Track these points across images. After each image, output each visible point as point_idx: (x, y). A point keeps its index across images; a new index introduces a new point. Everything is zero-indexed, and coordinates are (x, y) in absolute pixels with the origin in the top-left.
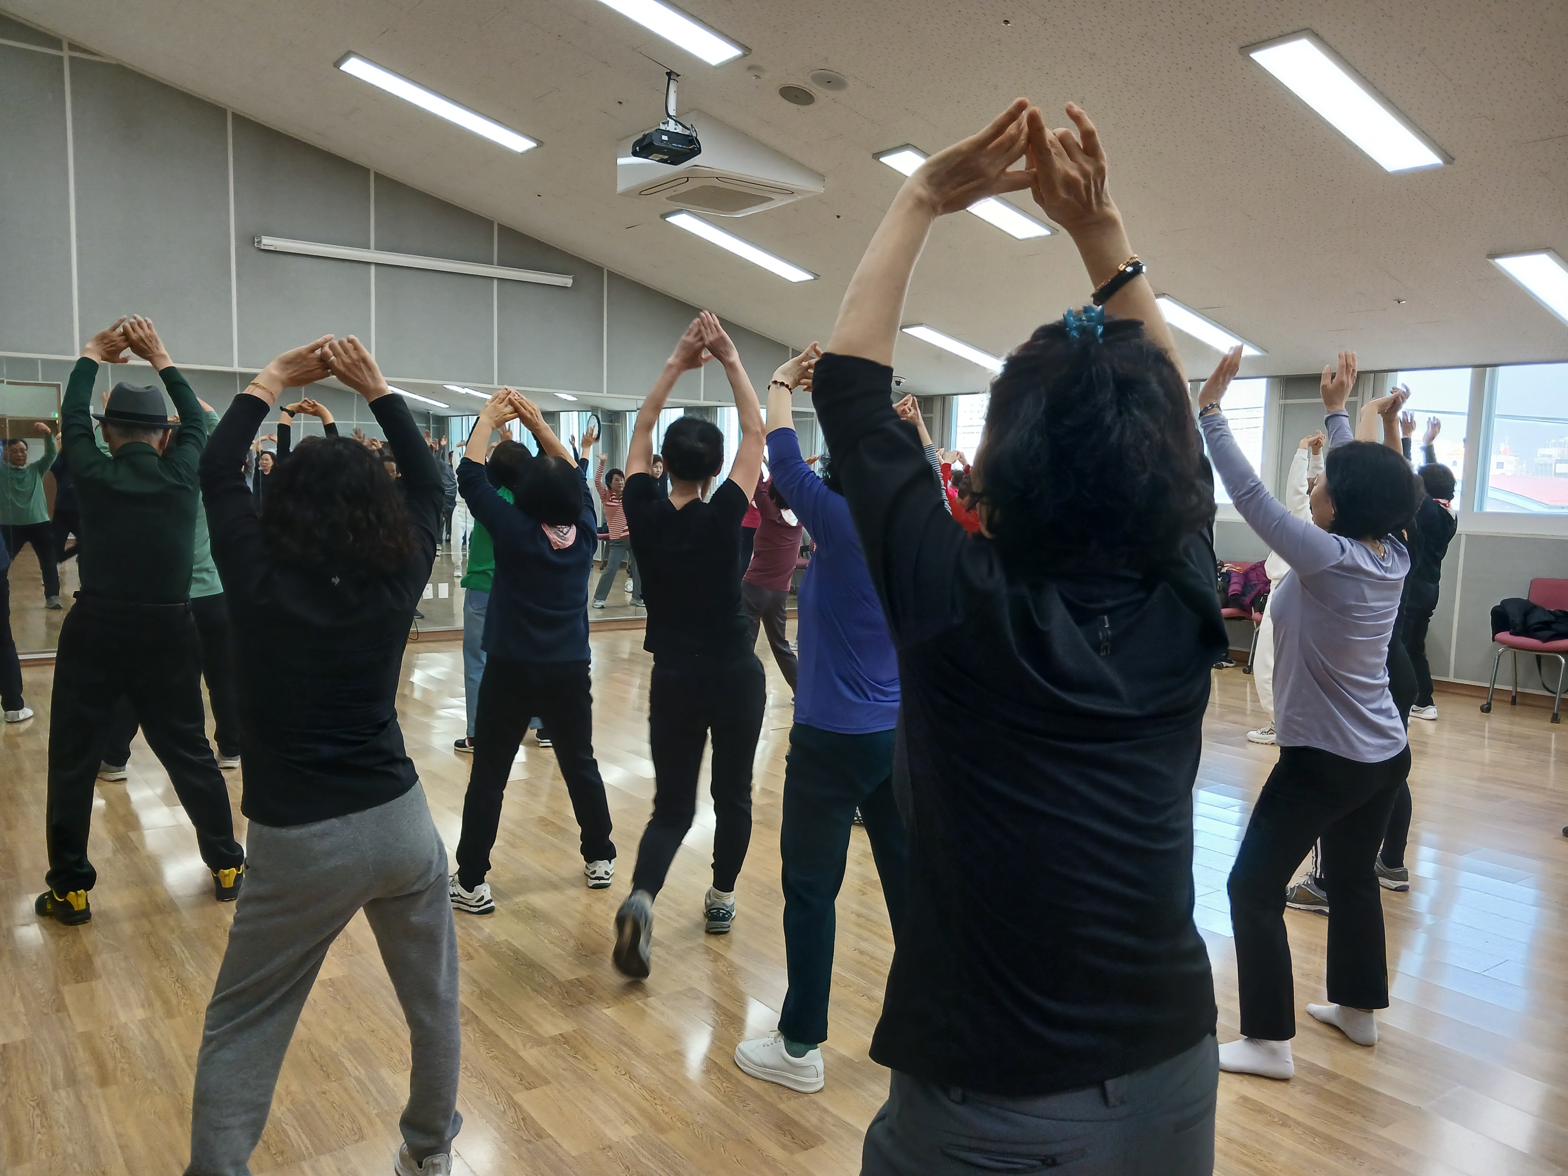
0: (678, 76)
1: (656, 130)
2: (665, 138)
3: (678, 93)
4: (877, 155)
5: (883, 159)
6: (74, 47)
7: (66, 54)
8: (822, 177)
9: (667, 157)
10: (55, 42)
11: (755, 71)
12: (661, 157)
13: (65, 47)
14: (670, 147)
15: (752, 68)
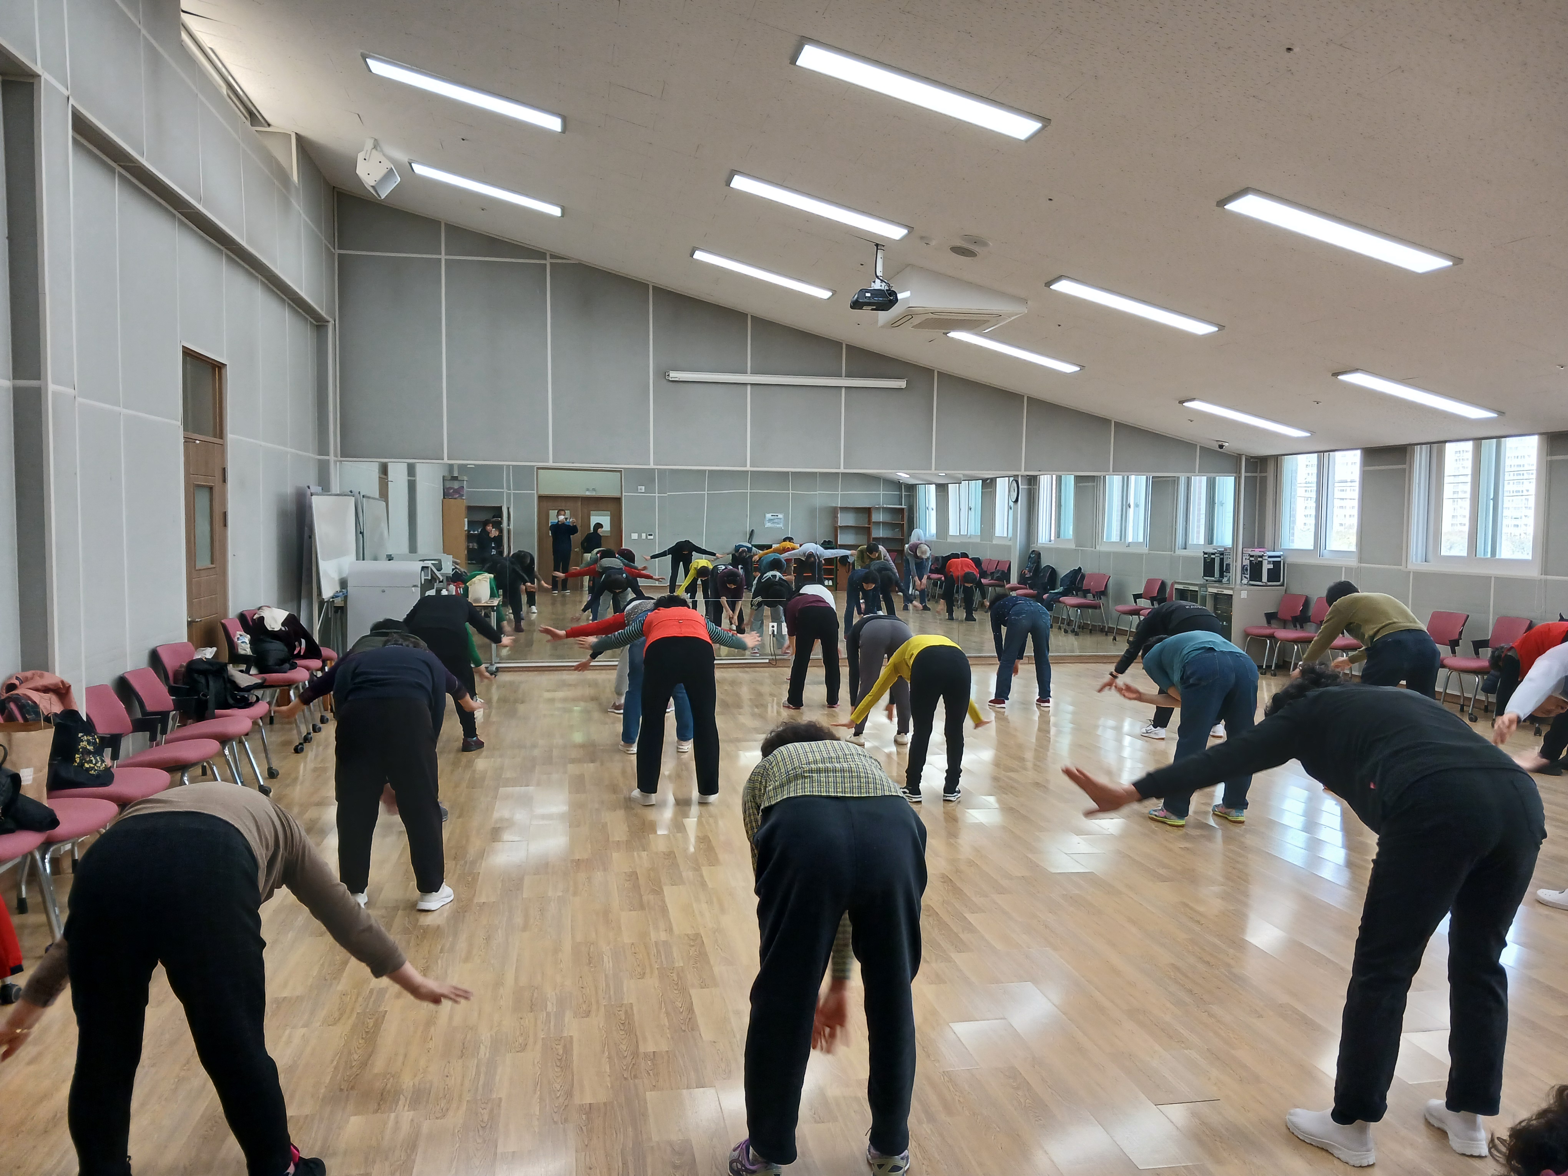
0: (884, 246)
1: (861, 290)
2: (868, 295)
3: (885, 259)
4: (1048, 284)
5: (1053, 287)
6: (553, 256)
7: (548, 262)
8: (1024, 301)
9: (875, 307)
10: (542, 255)
11: (925, 239)
12: (870, 308)
13: (548, 257)
14: (872, 301)
15: (922, 238)
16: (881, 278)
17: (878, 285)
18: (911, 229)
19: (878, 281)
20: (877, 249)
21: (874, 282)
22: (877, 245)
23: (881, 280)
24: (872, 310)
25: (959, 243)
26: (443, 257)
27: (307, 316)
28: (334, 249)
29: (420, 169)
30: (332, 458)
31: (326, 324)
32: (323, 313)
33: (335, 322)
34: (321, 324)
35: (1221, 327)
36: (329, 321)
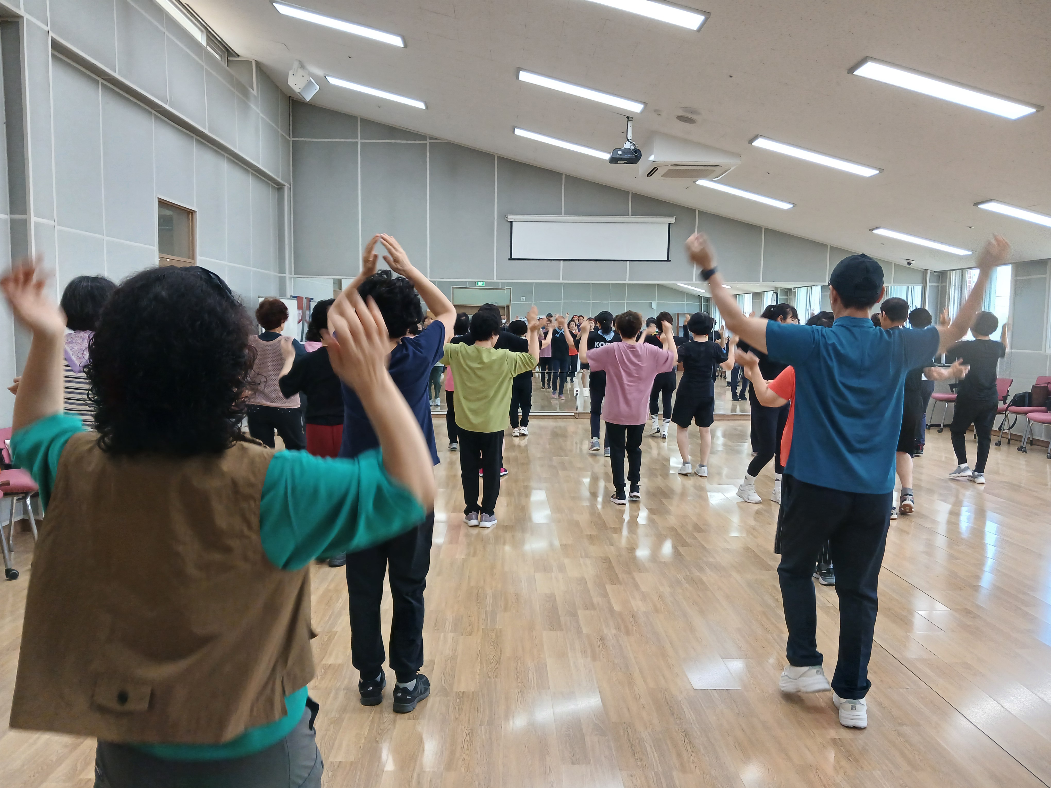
0: (633, 118)
1: (615, 149)
2: (620, 153)
3: (633, 127)
4: (750, 142)
5: (753, 144)
6: (431, 138)
7: (428, 142)
8: (738, 155)
9: (626, 161)
10: (423, 137)
11: (658, 112)
12: (623, 162)
13: (428, 138)
14: (623, 157)
15: (656, 111)
16: (631, 141)
17: (628, 146)
18: (645, 104)
19: (628, 142)
20: (628, 121)
21: (626, 144)
22: (628, 117)
23: (631, 143)
24: (624, 163)
25: (681, 113)
26: (359, 141)
27: (269, 182)
29: (333, 81)
30: (287, 275)
31: (284, 187)
32: (279, 180)
33: (290, 185)
34: (279, 187)
35: (881, 170)
36: (285, 185)
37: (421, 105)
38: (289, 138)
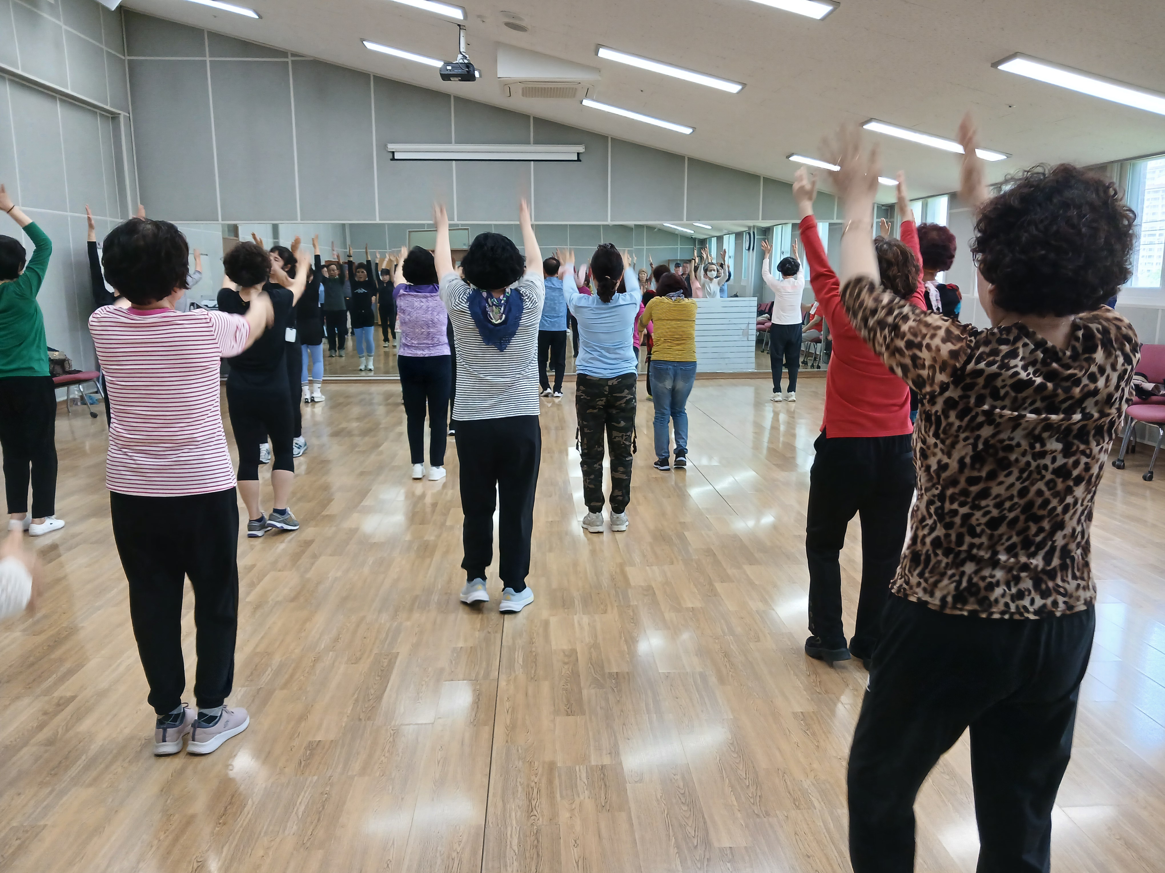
0: (464, 26)
2: (449, 68)
3: (466, 37)
4: (593, 53)
5: (598, 55)
6: (294, 55)
7: (289, 60)
8: (597, 70)
9: (460, 78)
10: (284, 54)
11: (482, 18)
12: (456, 79)
13: (289, 55)
14: (453, 73)
15: (479, 16)
16: (463, 53)
17: (459, 59)
18: (462, 9)
19: (460, 56)
20: (460, 29)
21: (458, 57)
22: (459, 25)
23: (463, 55)
25: (506, 19)
26: (208, 59)
28: (124, 56)
31: (118, 116)
33: (128, 114)
34: (112, 116)
35: (744, 85)
36: (119, 114)
37: (250, 14)
38: (123, 57)
